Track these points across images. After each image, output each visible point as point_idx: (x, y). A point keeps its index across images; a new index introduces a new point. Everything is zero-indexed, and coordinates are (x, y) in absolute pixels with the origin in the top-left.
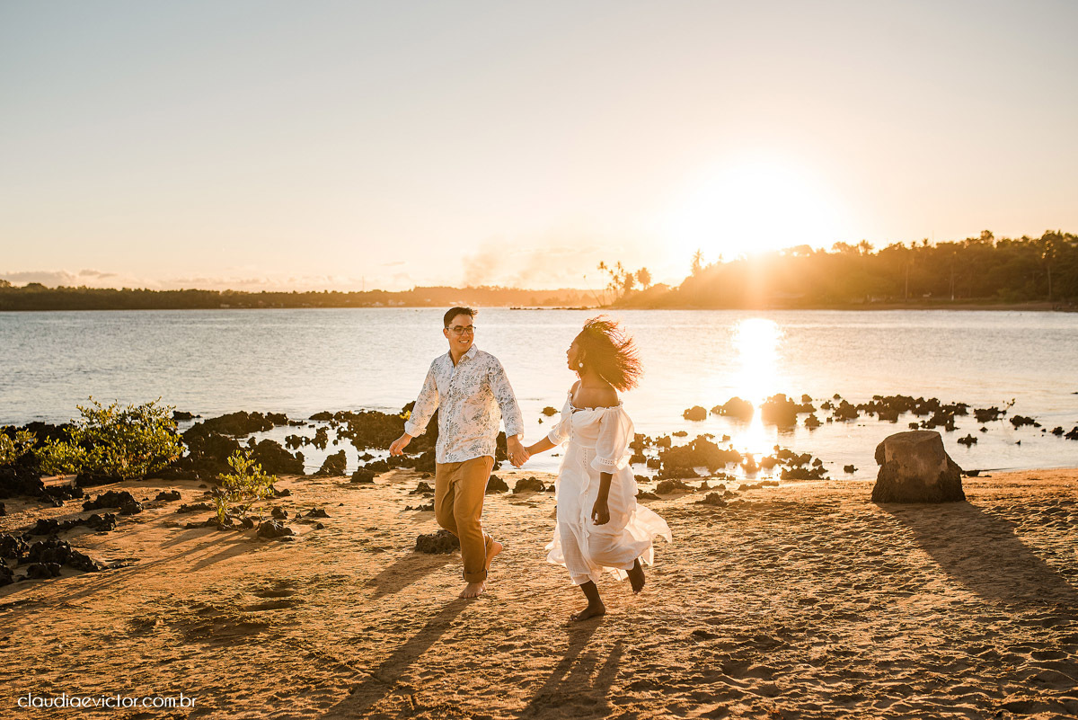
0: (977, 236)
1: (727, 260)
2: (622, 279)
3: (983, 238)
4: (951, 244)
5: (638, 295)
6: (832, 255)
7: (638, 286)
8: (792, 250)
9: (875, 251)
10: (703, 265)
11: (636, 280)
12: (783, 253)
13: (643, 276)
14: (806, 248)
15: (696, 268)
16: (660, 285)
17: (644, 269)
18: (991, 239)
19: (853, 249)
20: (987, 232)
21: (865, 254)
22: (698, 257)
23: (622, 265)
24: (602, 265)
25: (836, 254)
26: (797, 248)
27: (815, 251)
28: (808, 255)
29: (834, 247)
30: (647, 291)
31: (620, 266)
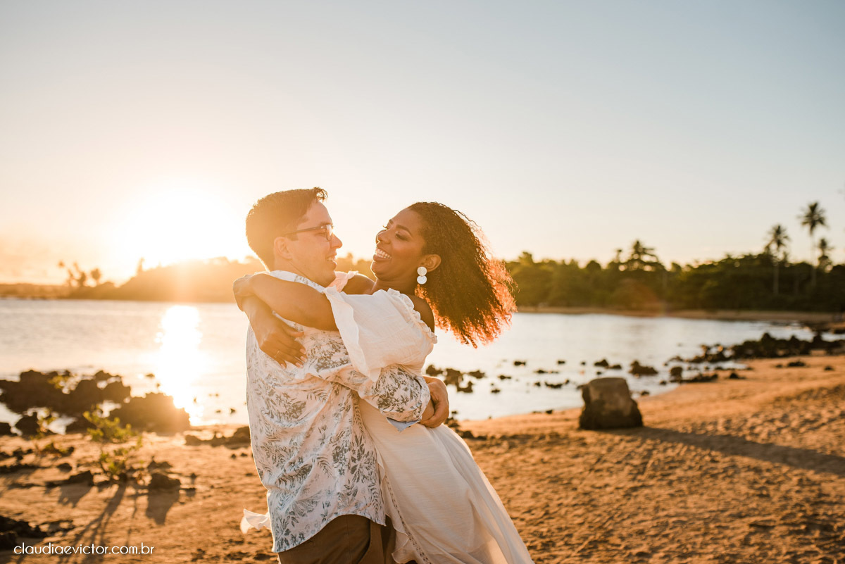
1: (164, 265)
2: (77, 276)
3: (347, 258)
5: (90, 289)
6: (243, 265)
7: (91, 283)
8: (214, 259)
10: (146, 267)
11: (89, 277)
12: (206, 263)
13: (96, 274)
14: (224, 259)
15: (140, 270)
16: (109, 284)
17: (97, 269)
22: (142, 260)
23: (78, 264)
24: (61, 265)
28: (225, 264)
30: (99, 287)
31: (76, 265)
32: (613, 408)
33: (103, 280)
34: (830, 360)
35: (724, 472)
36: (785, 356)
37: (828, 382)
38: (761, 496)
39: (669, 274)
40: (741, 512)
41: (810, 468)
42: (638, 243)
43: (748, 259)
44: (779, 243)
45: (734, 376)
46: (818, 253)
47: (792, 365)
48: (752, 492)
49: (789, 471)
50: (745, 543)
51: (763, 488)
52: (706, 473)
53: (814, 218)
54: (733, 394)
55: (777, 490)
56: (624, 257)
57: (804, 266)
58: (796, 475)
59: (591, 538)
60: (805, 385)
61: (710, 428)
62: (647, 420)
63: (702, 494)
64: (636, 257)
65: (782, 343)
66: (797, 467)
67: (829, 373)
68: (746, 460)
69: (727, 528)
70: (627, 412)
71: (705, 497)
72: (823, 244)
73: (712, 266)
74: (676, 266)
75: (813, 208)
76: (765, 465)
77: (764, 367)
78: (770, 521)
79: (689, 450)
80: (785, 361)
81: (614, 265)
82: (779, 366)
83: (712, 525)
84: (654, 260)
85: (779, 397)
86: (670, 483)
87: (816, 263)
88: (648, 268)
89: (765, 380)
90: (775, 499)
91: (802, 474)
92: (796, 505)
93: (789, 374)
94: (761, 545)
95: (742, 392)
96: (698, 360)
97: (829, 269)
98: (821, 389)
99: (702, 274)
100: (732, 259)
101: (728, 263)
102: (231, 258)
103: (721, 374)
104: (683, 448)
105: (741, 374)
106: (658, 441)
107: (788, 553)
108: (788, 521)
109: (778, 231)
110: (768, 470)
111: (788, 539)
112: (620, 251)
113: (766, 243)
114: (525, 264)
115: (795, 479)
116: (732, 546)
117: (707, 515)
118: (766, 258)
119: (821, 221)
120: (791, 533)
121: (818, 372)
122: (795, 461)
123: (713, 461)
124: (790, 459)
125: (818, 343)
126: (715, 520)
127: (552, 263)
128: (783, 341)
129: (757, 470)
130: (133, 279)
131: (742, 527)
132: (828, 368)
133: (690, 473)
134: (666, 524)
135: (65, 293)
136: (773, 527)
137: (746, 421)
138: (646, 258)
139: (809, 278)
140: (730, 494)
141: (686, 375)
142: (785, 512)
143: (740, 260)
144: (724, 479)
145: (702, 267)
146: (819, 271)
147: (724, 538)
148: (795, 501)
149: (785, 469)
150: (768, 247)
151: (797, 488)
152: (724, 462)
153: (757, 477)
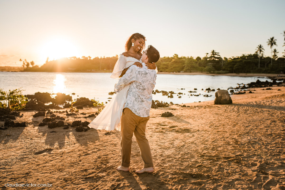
0: (115, 56)
1: (55, 60)
2: (26, 64)
3: (116, 56)
4: (109, 58)
5: (31, 68)
6: (81, 59)
7: (31, 66)
8: (72, 58)
9: (92, 59)
10: (49, 61)
11: (30, 64)
12: (69, 59)
13: (32, 63)
14: (75, 57)
15: (47, 62)
16: (37, 66)
17: (33, 61)
18: (118, 57)
19: (87, 58)
20: (117, 55)
21: (90, 59)
22: (48, 59)
23: (26, 60)
24: (21, 60)
25: (83, 59)
26: (73, 57)
27: (77, 58)
28: (76, 59)
29: (82, 57)
30: (33, 67)
31: (25, 60)
32: (224, 98)
33: (34, 65)
34: (279, 88)
35: (260, 112)
36: (265, 87)
37: (280, 93)
38: (271, 116)
39: (224, 61)
40: (268, 119)
41: (282, 110)
42: (214, 51)
43: (250, 56)
44: (261, 51)
45: (251, 92)
46: (273, 54)
47: (267, 89)
48: (269, 115)
49: (277, 111)
50: (271, 124)
51: (271, 114)
52: (255, 112)
53: (272, 42)
54: (252, 97)
55: (275, 115)
56: (209, 56)
57: (268, 58)
58: (279, 112)
59: (233, 124)
60: (273, 94)
61: (252, 103)
62: (233, 102)
63: (256, 116)
64: (213, 56)
65: (263, 83)
66: (279, 110)
67: (280, 91)
68: (265, 109)
69: (265, 122)
70: (228, 100)
71: (257, 116)
72: (275, 51)
73: (238, 58)
74: (226, 59)
75: (272, 39)
76: (270, 110)
77: (259, 90)
78: (275, 120)
79: (248, 108)
80: (265, 88)
81: (206, 58)
82: (264, 90)
83: (262, 121)
84: (219, 56)
85: (267, 97)
86: (247, 114)
87: (272, 57)
88: (217, 59)
89: (260, 93)
90: (275, 116)
91: (281, 112)
92: (281, 117)
93: (267, 92)
94: (274, 124)
95: (254, 96)
96: (237, 88)
97: (276, 59)
98: (278, 95)
99: (235, 61)
100: (245, 56)
101: (243, 57)
102: (77, 57)
103: (246, 92)
104: (247, 107)
105: (252, 92)
106: (239, 106)
107: (281, 125)
108: (280, 120)
109: (260, 47)
110: (271, 111)
111: (281, 123)
112: (208, 54)
113: (256, 51)
114: (176, 58)
115: (279, 113)
116: (268, 124)
117: (259, 120)
118: (256, 56)
119: (275, 43)
120: (281, 122)
121: (276, 91)
122: (278, 109)
123: (256, 110)
124: (276, 109)
125: (274, 83)
126: (262, 120)
127: (184, 58)
128: (263, 82)
129: (269, 111)
130: (44, 64)
131: (269, 122)
132: (279, 90)
133: (251, 112)
134: (250, 121)
135: (22, 70)
136: (276, 121)
137: (261, 102)
138: (216, 56)
139: (270, 62)
140: (264, 116)
141: (235, 92)
142: (278, 119)
143: (247, 57)
144: (261, 113)
145: (235, 59)
146: (273, 60)
147: (265, 123)
148: (280, 117)
149: (276, 111)
150: (257, 52)
151: (280, 114)
152: (259, 110)
153: (269, 112)
